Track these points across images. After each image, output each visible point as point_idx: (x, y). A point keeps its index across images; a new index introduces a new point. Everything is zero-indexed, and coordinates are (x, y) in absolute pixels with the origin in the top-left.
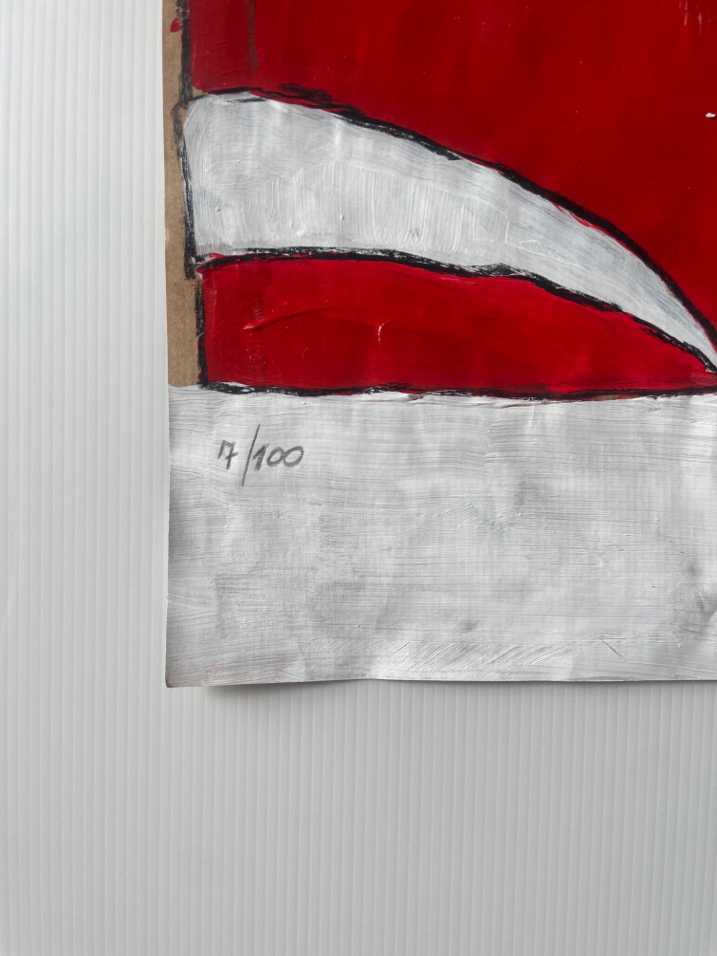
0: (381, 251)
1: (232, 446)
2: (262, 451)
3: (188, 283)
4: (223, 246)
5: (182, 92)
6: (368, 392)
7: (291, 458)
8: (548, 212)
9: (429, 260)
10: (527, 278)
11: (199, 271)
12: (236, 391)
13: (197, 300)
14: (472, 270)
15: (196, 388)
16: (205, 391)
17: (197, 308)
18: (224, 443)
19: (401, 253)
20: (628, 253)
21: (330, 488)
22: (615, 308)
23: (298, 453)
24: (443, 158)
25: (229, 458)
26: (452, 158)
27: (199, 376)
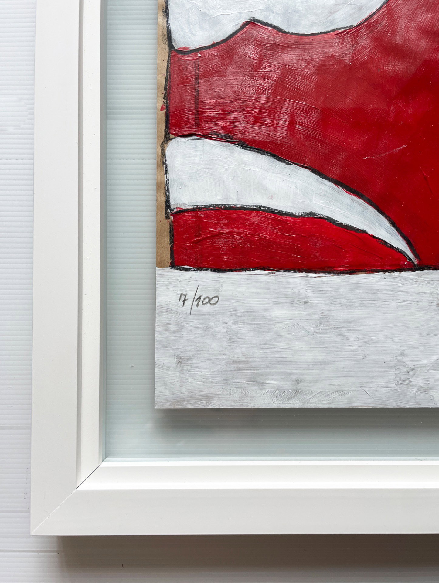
0: (256, 206)
1: (185, 295)
2: (199, 298)
3: (166, 221)
4: (183, 204)
5: (166, 137)
6: (249, 271)
7: (213, 301)
8: (332, 188)
9: (277, 210)
11: (172, 215)
12: (187, 270)
13: (170, 229)
14: (297, 215)
15: (169, 268)
17: (170, 232)
18: (182, 294)
19: (265, 207)
20: (370, 207)
21: (232, 315)
22: (364, 232)
23: (216, 299)
24: (284, 164)
25: (184, 301)
27: (171, 263)
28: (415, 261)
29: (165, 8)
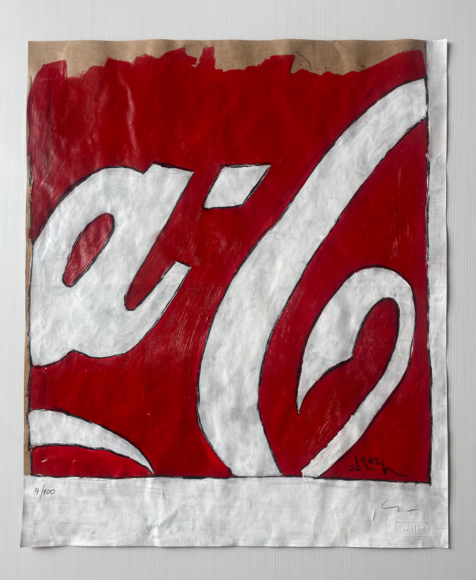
0: (74, 444)
1: (38, 489)
2: (45, 490)
3: (29, 452)
4: (37, 443)
5: (28, 410)
6: (70, 477)
7: (52, 492)
8: (113, 435)
9: (85, 446)
10: (108, 450)
11: (31, 449)
12: (40, 476)
13: (31, 456)
14: (95, 448)
15: (30, 476)
16: (32, 476)
17: (31, 457)
18: (36, 489)
19: (78, 445)
20: (131, 445)
21: (61, 499)
22: (128, 457)
23: (54, 491)
24: (89, 423)
25: (37, 492)
26: (90, 423)
27: (31, 473)
28: (153, 472)
29: (28, 345)
